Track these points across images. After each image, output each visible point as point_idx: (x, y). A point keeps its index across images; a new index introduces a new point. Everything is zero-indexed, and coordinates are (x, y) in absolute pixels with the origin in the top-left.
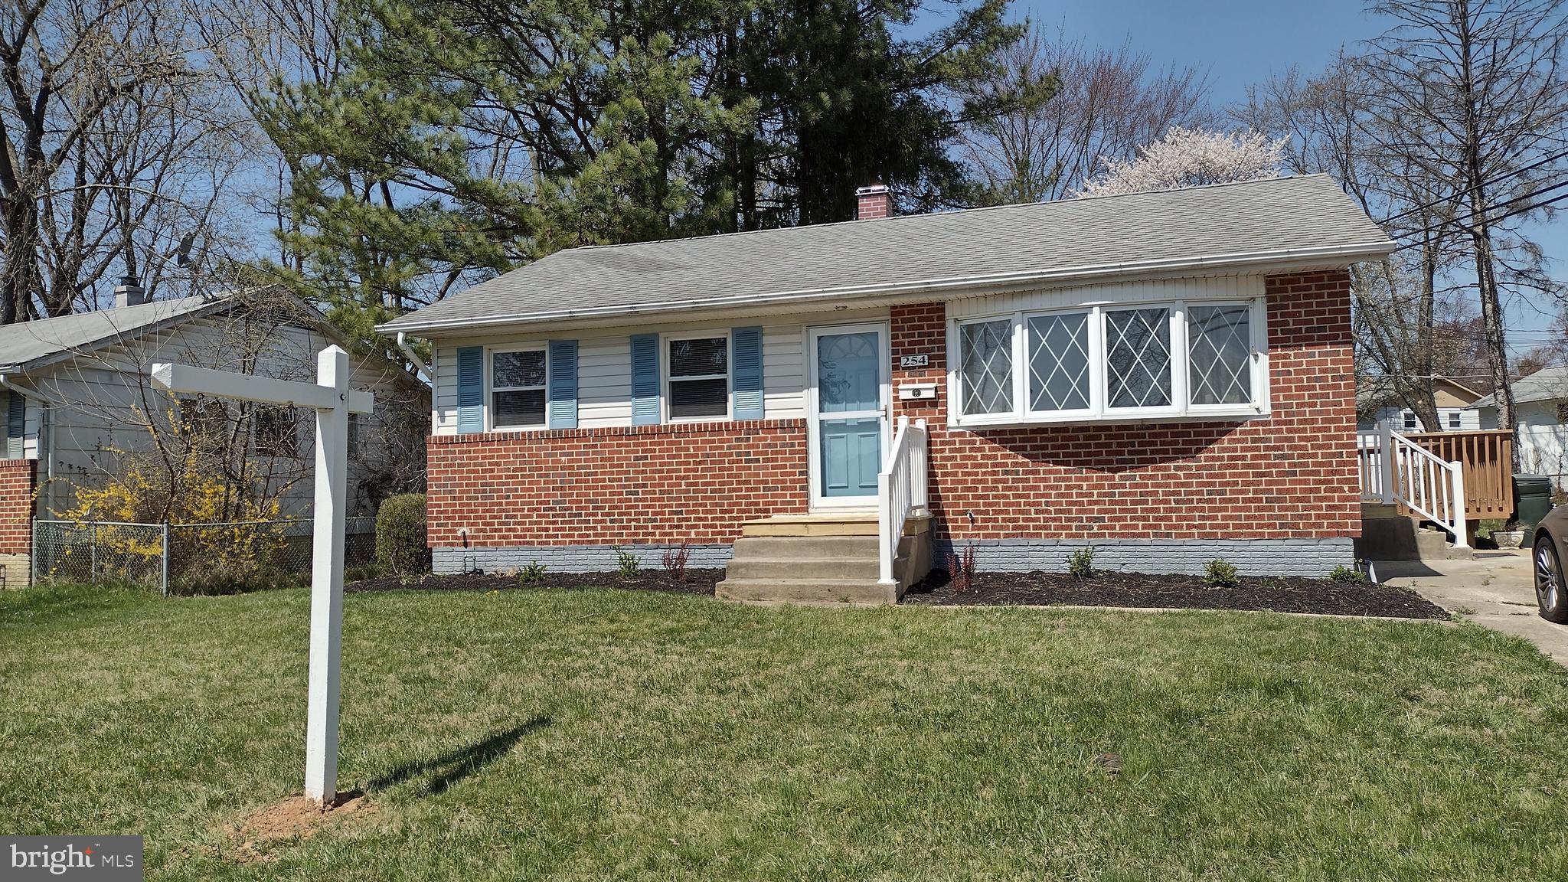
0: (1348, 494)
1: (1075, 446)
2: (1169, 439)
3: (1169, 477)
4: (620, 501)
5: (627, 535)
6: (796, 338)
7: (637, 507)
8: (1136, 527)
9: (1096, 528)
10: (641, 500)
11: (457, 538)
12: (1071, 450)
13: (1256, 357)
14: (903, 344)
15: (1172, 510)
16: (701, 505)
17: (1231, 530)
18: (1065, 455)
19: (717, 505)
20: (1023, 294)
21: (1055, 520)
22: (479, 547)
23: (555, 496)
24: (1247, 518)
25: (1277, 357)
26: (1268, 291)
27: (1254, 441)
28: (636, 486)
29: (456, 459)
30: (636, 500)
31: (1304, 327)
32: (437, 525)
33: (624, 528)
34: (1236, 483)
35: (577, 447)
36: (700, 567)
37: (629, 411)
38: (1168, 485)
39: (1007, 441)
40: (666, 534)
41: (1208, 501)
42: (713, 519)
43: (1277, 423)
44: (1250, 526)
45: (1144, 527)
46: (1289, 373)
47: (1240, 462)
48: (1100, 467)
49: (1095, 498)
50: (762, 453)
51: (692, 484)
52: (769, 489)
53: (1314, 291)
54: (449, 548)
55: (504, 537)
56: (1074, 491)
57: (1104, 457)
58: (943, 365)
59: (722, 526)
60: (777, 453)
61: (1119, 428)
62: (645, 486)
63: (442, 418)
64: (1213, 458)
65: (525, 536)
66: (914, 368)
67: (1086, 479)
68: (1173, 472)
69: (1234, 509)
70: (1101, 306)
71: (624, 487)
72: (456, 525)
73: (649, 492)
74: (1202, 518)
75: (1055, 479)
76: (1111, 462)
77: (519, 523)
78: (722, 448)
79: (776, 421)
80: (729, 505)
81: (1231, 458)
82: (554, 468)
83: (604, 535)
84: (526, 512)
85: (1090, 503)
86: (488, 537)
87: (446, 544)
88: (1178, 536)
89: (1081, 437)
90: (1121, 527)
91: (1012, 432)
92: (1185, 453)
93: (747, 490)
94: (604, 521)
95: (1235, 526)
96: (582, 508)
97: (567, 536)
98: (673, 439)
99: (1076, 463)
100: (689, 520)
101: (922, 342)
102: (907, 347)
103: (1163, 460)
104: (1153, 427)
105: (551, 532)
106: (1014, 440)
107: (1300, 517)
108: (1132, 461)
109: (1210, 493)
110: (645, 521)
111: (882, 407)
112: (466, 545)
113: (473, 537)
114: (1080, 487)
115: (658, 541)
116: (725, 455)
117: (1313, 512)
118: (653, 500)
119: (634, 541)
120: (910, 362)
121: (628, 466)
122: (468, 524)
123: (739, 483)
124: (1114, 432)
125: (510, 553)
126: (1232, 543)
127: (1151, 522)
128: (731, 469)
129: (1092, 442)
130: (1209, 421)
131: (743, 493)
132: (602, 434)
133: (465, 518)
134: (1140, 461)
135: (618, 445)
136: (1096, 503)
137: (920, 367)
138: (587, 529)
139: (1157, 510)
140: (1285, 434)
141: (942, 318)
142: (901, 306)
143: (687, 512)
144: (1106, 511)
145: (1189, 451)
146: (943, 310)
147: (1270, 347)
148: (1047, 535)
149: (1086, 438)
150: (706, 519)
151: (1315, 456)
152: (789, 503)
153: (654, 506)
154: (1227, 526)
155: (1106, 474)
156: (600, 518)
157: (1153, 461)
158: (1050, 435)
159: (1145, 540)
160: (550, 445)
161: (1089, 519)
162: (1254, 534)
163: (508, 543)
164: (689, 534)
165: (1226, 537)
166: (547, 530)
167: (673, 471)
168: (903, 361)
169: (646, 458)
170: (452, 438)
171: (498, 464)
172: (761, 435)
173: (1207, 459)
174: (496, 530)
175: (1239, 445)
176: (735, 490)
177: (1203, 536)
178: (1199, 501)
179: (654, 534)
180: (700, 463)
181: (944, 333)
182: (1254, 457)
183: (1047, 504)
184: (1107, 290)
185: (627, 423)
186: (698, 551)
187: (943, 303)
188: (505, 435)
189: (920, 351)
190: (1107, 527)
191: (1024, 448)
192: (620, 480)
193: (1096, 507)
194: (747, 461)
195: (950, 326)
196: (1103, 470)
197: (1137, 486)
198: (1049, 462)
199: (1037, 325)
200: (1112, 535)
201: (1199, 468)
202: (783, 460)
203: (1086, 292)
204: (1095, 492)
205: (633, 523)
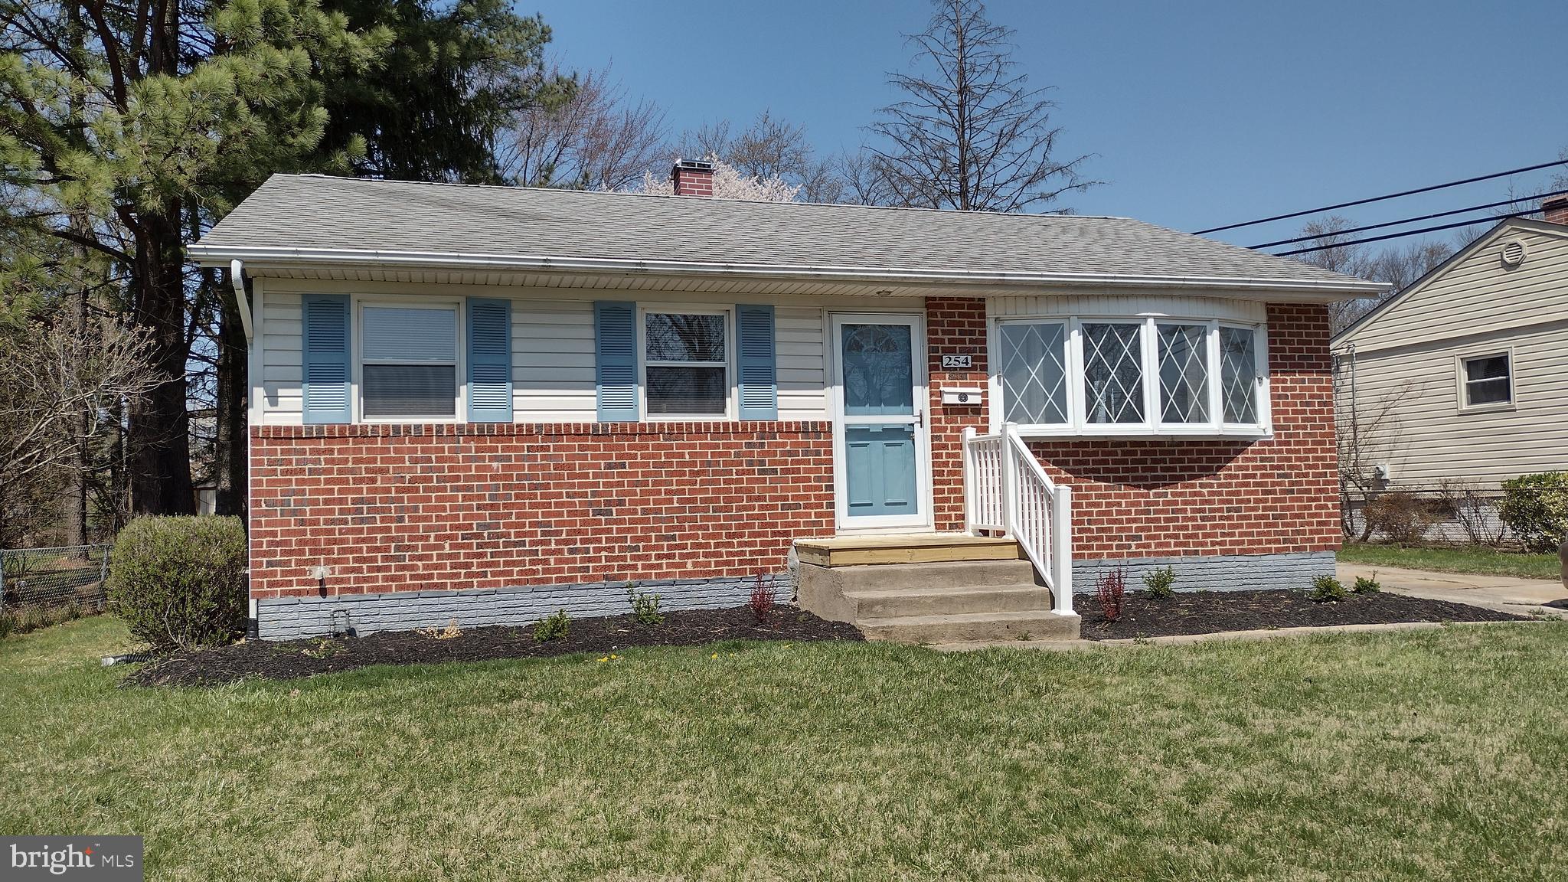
0: (1331, 510)
1: (1115, 462)
2: (1195, 456)
3: (1195, 494)
4: (584, 523)
5: (595, 569)
6: (816, 324)
7: (609, 531)
8: (1168, 545)
9: (1134, 547)
10: (616, 522)
11: (311, 582)
12: (1110, 466)
13: (1260, 379)
14: (942, 341)
15: (1199, 527)
16: (701, 528)
17: (1246, 546)
18: (1106, 470)
19: (721, 527)
20: (1078, 298)
21: (1097, 539)
22: (349, 596)
23: (482, 517)
24: (1259, 534)
25: (1277, 381)
26: (1270, 319)
27: (1262, 460)
28: (608, 503)
29: (306, 462)
30: (608, 522)
31: (1297, 354)
32: (269, 564)
33: (590, 560)
34: (1249, 501)
35: (516, 449)
36: (699, 607)
37: (593, 402)
38: (1194, 502)
39: (1051, 454)
40: (653, 567)
41: (1228, 518)
42: (717, 545)
43: (1280, 443)
44: (1260, 542)
45: (1176, 545)
46: (1287, 397)
47: (1251, 480)
48: (1136, 483)
49: (1133, 516)
50: (780, 463)
51: (689, 501)
52: (790, 507)
53: (1303, 322)
54: (292, 599)
55: (393, 579)
56: (1114, 509)
57: (1140, 473)
58: (984, 368)
59: (729, 554)
60: (799, 462)
61: (1153, 444)
62: (621, 503)
63: (273, 399)
64: (1231, 477)
65: (431, 576)
66: (955, 369)
67: (1124, 496)
68: (1198, 489)
69: (1249, 526)
70: (1155, 318)
71: (590, 504)
72: (306, 562)
73: (628, 512)
74: (1223, 535)
75: (1097, 496)
76: (1145, 478)
77: (420, 558)
78: (728, 454)
79: (797, 423)
80: (738, 527)
81: (1245, 476)
82: (479, 478)
83: (561, 570)
84: (432, 541)
85: (1129, 521)
86: (365, 580)
87: (285, 593)
88: (1205, 553)
89: (1119, 452)
90: (1158, 545)
91: (1055, 445)
92: (1209, 471)
93: (762, 507)
94: (561, 551)
95: (1250, 542)
96: (525, 534)
97: (501, 574)
98: (662, 441)
99: (1116, 479)
100: (685, 547)
101: (963, 341)
102: (947, 345)
103: (1191, 478)
104: (1181, 444)
105: (474, 569)
106: (1057, 454)
107: (1298, 532)
108: (1164, 478)
109: (1229, 510)
110: (621, 549)
111: (917, 412)
112: (323, 592)
113: (337, 581)
114: (1119, 504)
115: (640, 576)
116: (732, 463)
117: (1307, 528)
118: (632, 521)
119: (606, 577)
120: (952, 362)
121: (595, 475)
122: (327, 562)
123: (750, 499)
124: (1148, 448)
125: (403, 602)
126: (1247, 559)
127: (1182, 540)
128: (741, 481)
129: (1130, 458)
130: (1227, 440)
131: (756, 512)
132: (556, 432)
133: (321, 552)
134: (1172, 478)
135: (581, 448)
136: (1134, 520)
137: (961, 368)
138: (533, 562)
139: (1186, 528)
140: (1285, 455)
141: (983, 316)
142: (941, 299)
143: (682, 537)
144: (1142, 529)
145: (1210, 469)
146: (984, 307)
147: (1270, 372)
148: (1090, 555)
149: (1124, 453)
150: (708, 545)
151: (1306, 475)
152: (814, 523)
153: (635, 530)
154: (1243, 542)
155: (1142, 491)
156: (553, 547)
157: (1182, 478)
158: (1091, 449)
159: (1177, 559)
160: (473, 444)
161: (1128, 538)
162: (1264, 550)
163: (399, 588)
164: (684, 565)
165: (1243, 552)
166: (468, 566)
167: (661, 483)
168: (946, 360)
169: (623, 465)
170: (298, 430)
171: (382, 471)
172: (778, 440)
173: (1226, 477)
174: (379, 569)
175: (1250, 464)
176: (745, 508)
177: (1225, 553)
178: (1221, 518)
179: (635, 567)
180: (698, 473)
181: (984, 333)
182: (1263, 476)
183: (1089, 522)
184: (1160, 303)
185: (591, 418)
186: (695, 587)
187: (984, 300)
188: (396, 428)
189: (963, 351)
190: (1144, 546)
191: (1067, 463)
192: (585, 495)
193: (1134, 525)
194: (761, 472)
195: (990, 324)
196: (1139, 487)
197: (1169, 503)
198: (1090, 478)
199: (1091, 331)
200: (1149, 554)
201: (1220, 486)
202: (806, 471)
203: (1142, 302)
204: (1133, 509)
205: (604, 554)
